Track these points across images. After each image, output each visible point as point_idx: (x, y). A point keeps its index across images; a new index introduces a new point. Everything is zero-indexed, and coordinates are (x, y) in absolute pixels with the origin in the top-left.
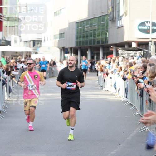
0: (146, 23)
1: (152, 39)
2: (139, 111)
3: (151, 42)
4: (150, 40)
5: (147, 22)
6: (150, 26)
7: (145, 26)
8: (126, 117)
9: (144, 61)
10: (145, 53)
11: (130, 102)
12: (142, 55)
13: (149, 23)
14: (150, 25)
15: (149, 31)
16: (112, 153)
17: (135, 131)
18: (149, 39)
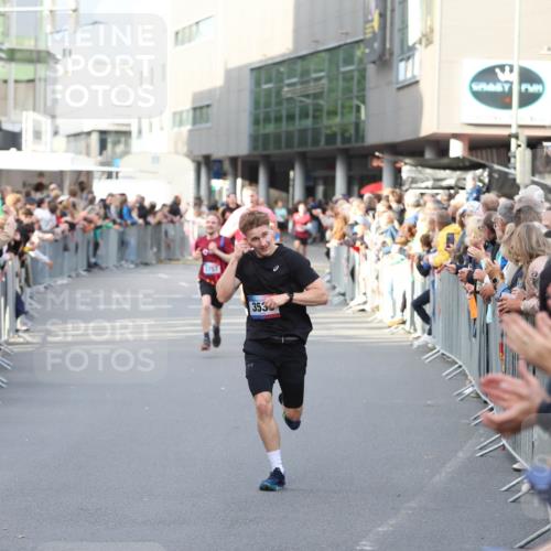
0: (497, 70)
1: (521, 126)
2: (474, 382)
3: (517, 137)
4: (513, 130)
5: (502, 68)
6: (511, 83)
7: (495, 83)
8: (429, 402)
9: (491, 206)
10: (496, 176)
11: (442, 351)
12: (484, 184)
13: (511, 71)
14: (514, 77)
15: (507, 100)
16: (380, 529)
17: (461, 454)
18: (509, 126)
